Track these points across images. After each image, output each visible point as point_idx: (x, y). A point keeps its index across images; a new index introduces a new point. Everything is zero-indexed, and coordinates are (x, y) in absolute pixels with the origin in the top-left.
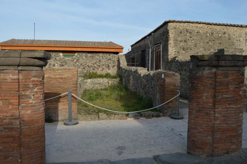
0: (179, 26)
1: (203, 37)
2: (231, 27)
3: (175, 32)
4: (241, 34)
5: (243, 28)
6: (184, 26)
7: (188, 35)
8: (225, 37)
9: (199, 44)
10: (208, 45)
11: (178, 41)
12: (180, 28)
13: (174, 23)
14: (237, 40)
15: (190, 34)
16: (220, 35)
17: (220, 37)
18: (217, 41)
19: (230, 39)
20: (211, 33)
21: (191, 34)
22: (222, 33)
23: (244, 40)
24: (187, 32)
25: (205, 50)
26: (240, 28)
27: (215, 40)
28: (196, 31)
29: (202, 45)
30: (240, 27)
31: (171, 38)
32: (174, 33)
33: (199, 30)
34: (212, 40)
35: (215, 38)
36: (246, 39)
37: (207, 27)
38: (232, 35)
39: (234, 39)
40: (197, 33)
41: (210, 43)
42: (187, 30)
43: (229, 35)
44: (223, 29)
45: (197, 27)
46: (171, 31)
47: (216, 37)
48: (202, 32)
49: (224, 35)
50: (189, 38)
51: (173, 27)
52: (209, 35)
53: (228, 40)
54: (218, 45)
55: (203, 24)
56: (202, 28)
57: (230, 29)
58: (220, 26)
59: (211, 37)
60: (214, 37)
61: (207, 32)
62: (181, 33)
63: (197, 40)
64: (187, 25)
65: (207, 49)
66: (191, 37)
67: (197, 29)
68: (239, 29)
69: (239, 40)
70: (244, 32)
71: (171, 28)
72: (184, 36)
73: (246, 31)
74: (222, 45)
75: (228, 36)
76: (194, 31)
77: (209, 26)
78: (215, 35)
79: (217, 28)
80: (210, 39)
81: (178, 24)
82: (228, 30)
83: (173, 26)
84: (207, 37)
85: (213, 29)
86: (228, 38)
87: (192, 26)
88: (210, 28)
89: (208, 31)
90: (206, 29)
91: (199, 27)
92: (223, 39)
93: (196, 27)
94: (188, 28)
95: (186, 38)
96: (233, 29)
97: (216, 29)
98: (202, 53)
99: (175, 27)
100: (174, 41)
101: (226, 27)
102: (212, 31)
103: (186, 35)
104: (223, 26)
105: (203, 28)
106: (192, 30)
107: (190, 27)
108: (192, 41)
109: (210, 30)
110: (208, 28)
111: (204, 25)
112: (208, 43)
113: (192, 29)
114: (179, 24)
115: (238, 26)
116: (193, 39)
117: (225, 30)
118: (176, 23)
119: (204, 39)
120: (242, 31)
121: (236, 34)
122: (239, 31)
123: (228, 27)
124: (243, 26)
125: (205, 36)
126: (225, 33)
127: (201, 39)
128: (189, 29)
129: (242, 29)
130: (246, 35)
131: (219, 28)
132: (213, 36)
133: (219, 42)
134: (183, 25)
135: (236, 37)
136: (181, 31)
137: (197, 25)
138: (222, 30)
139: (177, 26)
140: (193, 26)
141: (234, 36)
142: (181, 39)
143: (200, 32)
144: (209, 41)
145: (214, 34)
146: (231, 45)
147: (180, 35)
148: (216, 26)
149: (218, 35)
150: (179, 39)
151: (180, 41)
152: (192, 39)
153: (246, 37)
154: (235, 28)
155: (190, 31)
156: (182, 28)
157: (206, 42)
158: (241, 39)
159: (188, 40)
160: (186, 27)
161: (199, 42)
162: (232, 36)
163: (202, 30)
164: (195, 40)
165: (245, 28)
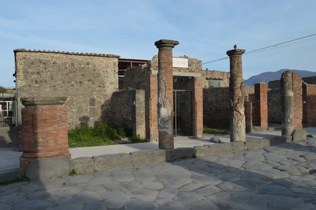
0: (30, 55)
1: (62, 68)
2: (96, 57)
3: (25, 63)
4: (108, 64)
5: (110, 58)
6: (36, 55)
7: (41, 66)
8: (89, 68)
9: (57, 76)
10: (68, 77)
11: (29, 73)
12: (31, 58)
13: (23, 52)
14: (104, 72)
15: (44, 65)
16: (82, 66)
17: (83, 68)
18: (79, 73)
19: (95, 70)
20: (71, 64)
21: (46, 65)
22: (84, 63)
23: (112, 71)
24: (40, 62)
25: (63, 82)
26: (107, 59)
27: (76, 71)
28: (52, 62)
29: (60, 77)
30: (106, 57)
31: (19, 69)
32: (23, 64)
33: (56, 60)
34: (73, 71)
35: (76, 70)
36: (114, 70)
37: (66, 57)
38: (97, 65)
39: (100, 70)
40: (54, 63)
41: (70, 75)
42: (40, 60)
43: (94, 66)
44: (86, 59)
45: (53, 57)
46: (20, 62)
47: (78, 69)
48: (60, 63)
49: (87, 66)
50: (44, 70)
51: (22, 58)
52: (69, 66)
53: (92, 71)
54: (80, 77)
55: (60, 54)
56: (59, 58)
57: (95, 59)
58: (83, 56)
59: (71, 68)
60: (75, 68)
61: (66, 63)
62: (32, 64)
63: (54, 72)
64: (40, 55)
65: (67, 82)
66: (45, 69)
67: (53, 60)
68: (105, 59)
69: (107, 71)
70: (112, 62)
71: (20, 59)
72: (37, 67)
73: (114, 61)
74: (85, 76)
75: (92, 67)
76: (50, 61)
77: (69, 57)
78: (76, 66)
79: (78, 58)
80: (70, 70)
81: (28, 54)
82: (92, 61)
83: (22, 56)
84: (66, 68)
85: (74, 59)
86: (93, 69)
87: (46, 56)
88: (69, 58)
89: (67, 61)
90: (65, 60)
91: (56, 57)
92: (87, 70)
93: (51, 58)
94: (41, 59)
95: (39, 70)
96: (98, 60)
97: (77, 60)
98: (60, 86)
99: (25, 58)
100: (23, 73)
101: (90, 57)
102: (72, 61)
103: (40, 67)
104: (85, 56)
105: (61, 59)
106: (47, 61)
107: (43, 57)
108: (47, 72)
109: (70, 60)
110: (68, 58)
111: (62, 54)
112: (67, 75)
113: (47, 59)
114: (30, 53)
115: (103, 56)
116: (49, 71)
117: (89, 60)
118: (26, 53)
119: (62, 70)
120: (109, 62)
121: (102, 65)
122: (105, 61)
123: (92, 57)
124: (110, 56)
125: (64, 67)
126: (88, 64)
127: (59, 70)
128: (43, 59)
129: (109, 60)
130: (114, 66)
131: (80, 58)
132: (73, 67)
133: (82, 74)
134: (34, 55)
135: (103, 68)
136: (32, 62)
137: (53, 54)
138: (84, 60)
139: (26, 56)
140: (48, 56)
141: (99, 67)
142: (33, 70)
143: (56, 63)
144: (69, 72)
145: (74, 65)
146: (96, 76)
147: (31, 67)
148: (77, 56)
149: (79, 65)
150: (30, 70)
151: (32, 73)
152: (47, 70)
153: (114, 68)
154: (101, 59)
155: (44, 61)
156: (33, 58)
157: (65, 74)
158: (109, 70)
159: (42, 71)
160: (39, 57)
161: (55, 74)
162: (98, 67)
163: (59, 61)
164: (51, 72)
165: (112, 58)
